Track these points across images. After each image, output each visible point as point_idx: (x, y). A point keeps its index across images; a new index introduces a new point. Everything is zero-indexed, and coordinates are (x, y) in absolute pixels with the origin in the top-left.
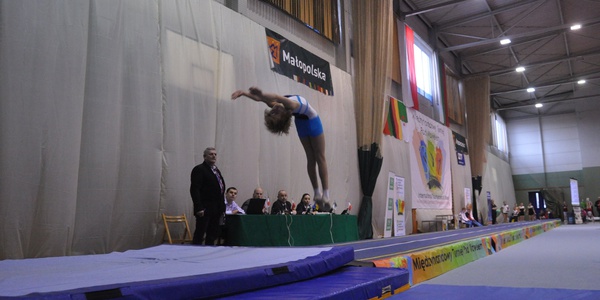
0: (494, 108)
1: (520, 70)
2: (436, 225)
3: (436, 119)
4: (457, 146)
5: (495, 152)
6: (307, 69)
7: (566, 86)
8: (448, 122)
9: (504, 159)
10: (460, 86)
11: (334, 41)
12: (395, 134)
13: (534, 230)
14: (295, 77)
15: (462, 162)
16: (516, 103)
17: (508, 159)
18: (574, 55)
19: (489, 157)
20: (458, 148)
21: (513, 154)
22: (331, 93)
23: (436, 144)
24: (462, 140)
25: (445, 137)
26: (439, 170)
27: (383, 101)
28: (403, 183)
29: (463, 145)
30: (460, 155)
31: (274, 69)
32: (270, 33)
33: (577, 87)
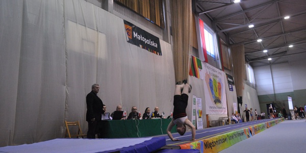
0: (247, 61)
1: (259, 41)
2: (219, 123)
3: (218, 67)
4: (228, 81)
5: (249, 84)
6: (147, 41)
7: (283, 49)
8: (224, 69)
9: (253, 87)
10: (229, 50)
11: (161, 27)
12: (196, 75)
13: (271, 123)
14: (141, 46)
15: (231, 89)
16: (259, 58)
17: (255, 87)
18: (286, 32)
19: (246, 86)
20: (229, 82)
21: (257, 84)
22: (160, 54)
23: (217, 80)
24: (231, 78)
25: (222, 77)
26: (220, 94)
27: (188, 58)
28: (201, 101)
29: (231, 80)
30: (230, 86)
31: (129, 42)
32: (126, 23)
33: (289, 49)
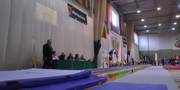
0: (135, 31)
1: (143, 20)
2: (116, 65)
3: (118, 33)
4: (123, 42)
5: (134, 44)
6: (80, 16)
7: (155, 26)
8: (121, 34)
9: (137, 46)
10: (125, 24)
11: (88, 8)
12: (105, 37)
13: (144, 67)
14: (76, 19)
15: (124, 47)
16: (141, 30)
17: (138, 46)
18: (158, 16)
19: (133, 45)
20: (124, 42)
21: (139, 45)
22: (87, 24)
23: (117, 41)
24: (125, 40)
25: (120, 39)
26: (118, 49)
27: (102, 27)
28: (107, 52)
29: (125, 42)
30: (124, 44)
31: (69, 16)
32: (69, 5)
33: (159, 26)
